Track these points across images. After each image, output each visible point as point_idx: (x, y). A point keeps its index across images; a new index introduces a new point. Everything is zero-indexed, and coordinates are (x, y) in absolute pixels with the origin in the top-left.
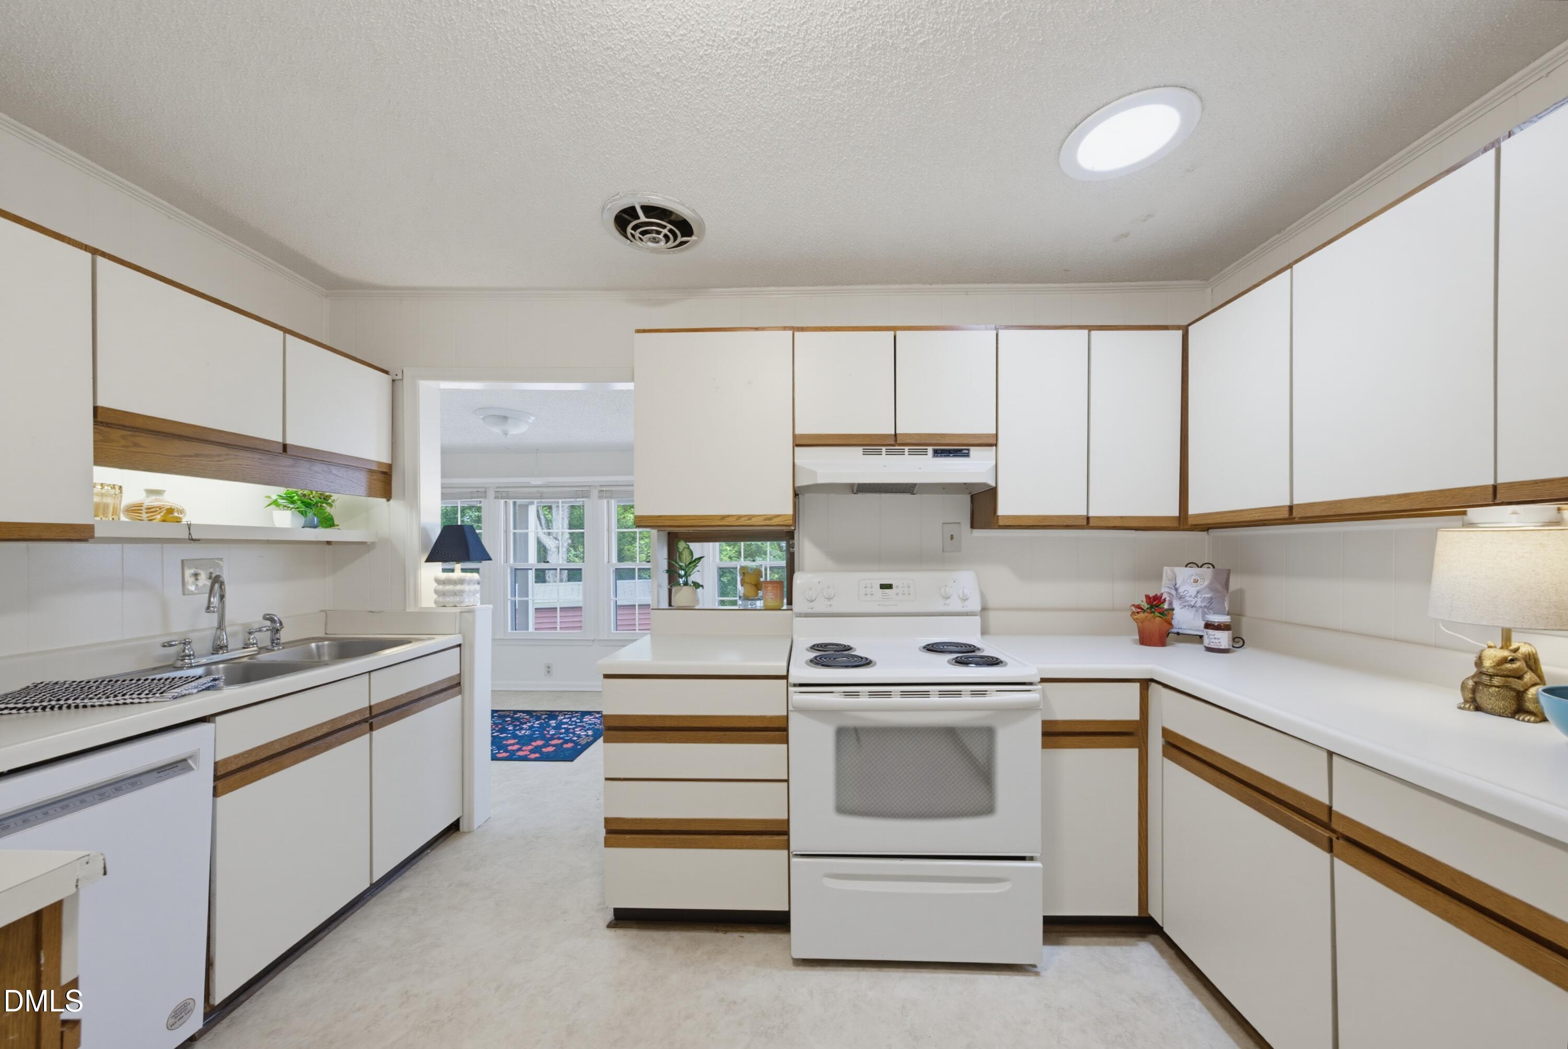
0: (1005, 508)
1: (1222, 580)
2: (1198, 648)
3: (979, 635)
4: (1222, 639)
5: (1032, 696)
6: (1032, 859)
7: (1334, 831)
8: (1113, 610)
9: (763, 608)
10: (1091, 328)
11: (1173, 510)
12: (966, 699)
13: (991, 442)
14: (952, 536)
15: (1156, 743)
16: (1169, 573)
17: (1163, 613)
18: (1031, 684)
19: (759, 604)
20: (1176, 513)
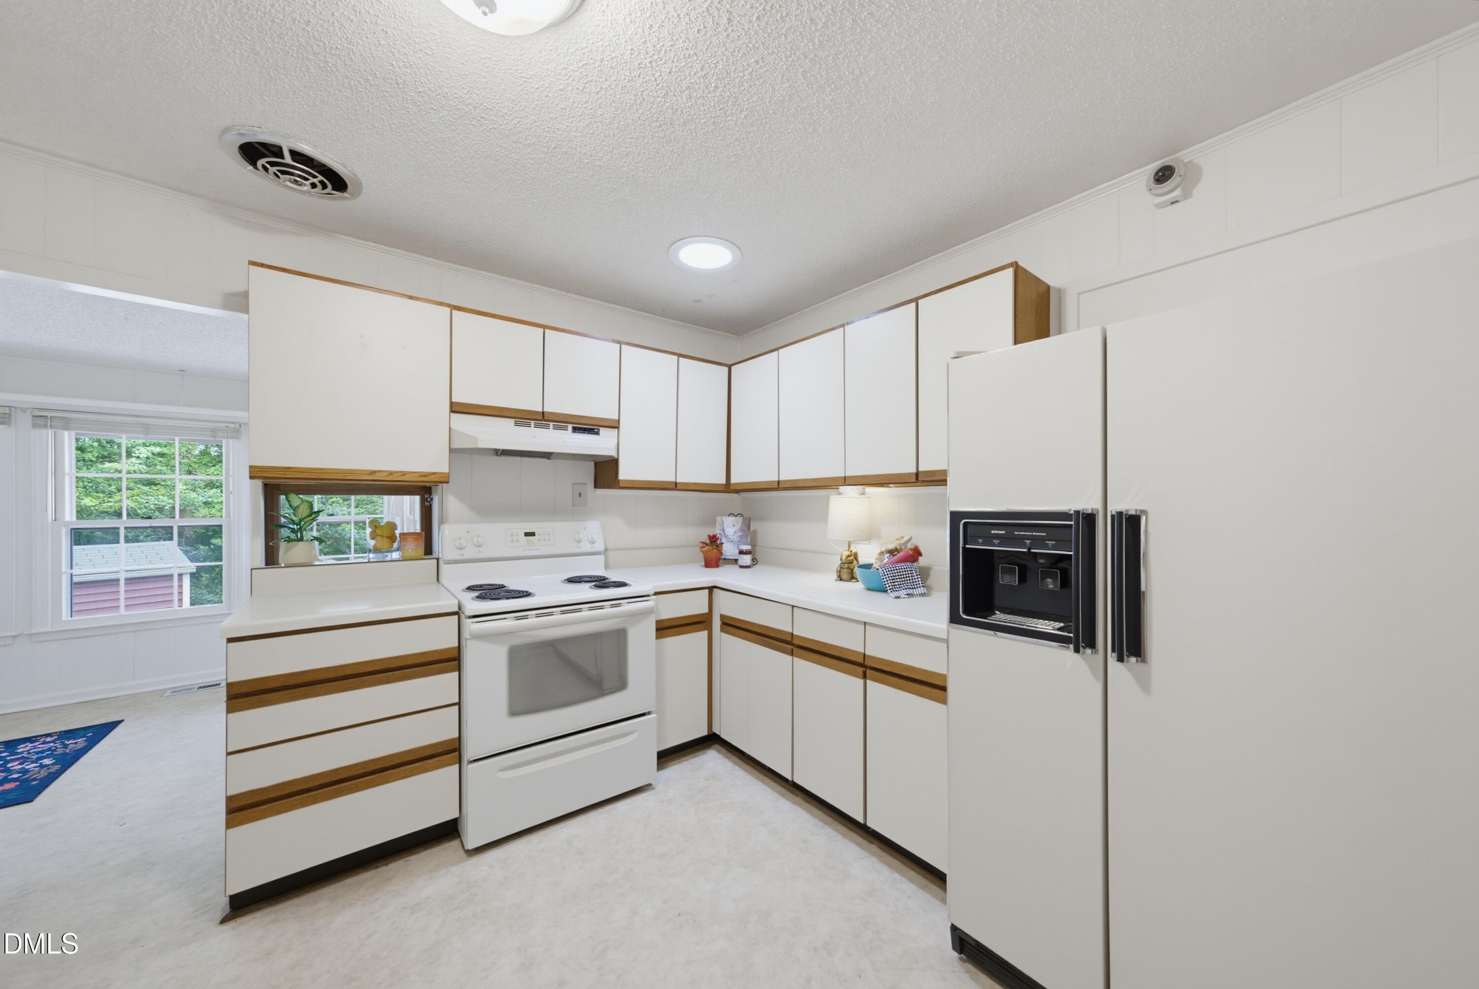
0: (624, 474)
1: (747, 524)
2: (735, 568)
3: (603, 569)
4: (746, 560)
5: (650, 603)
6: (649, 713)
7: (793, 645)
8: (688, 546)
9: (401, 559)
10: (680, 355)
11: (723, 481)
12: (608, 611)
13: (615, 425)
14: (580, 493)
15: (717, 623)
16: (720, 520)
17: (717, 546)
18: (648, 596)
19: (395, 555)
20: (724, 482)
